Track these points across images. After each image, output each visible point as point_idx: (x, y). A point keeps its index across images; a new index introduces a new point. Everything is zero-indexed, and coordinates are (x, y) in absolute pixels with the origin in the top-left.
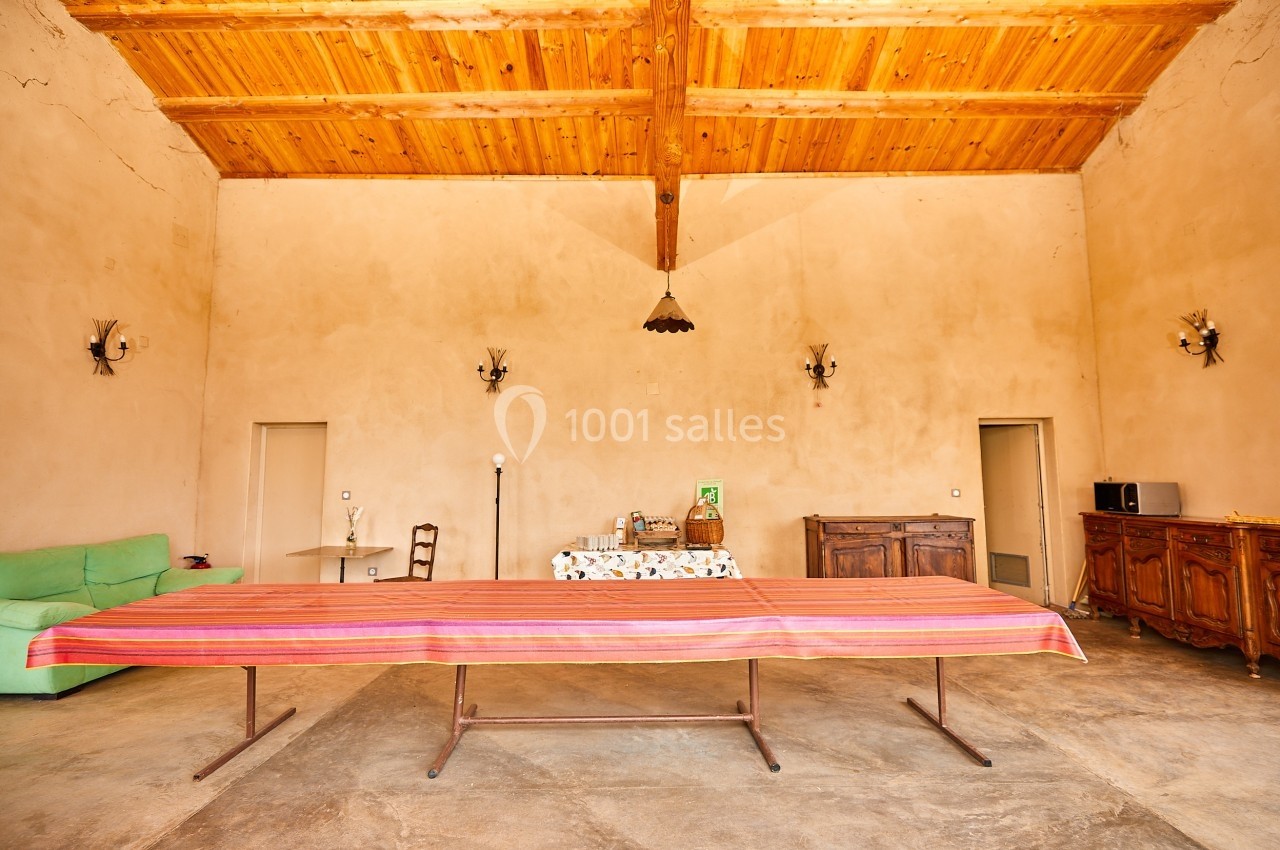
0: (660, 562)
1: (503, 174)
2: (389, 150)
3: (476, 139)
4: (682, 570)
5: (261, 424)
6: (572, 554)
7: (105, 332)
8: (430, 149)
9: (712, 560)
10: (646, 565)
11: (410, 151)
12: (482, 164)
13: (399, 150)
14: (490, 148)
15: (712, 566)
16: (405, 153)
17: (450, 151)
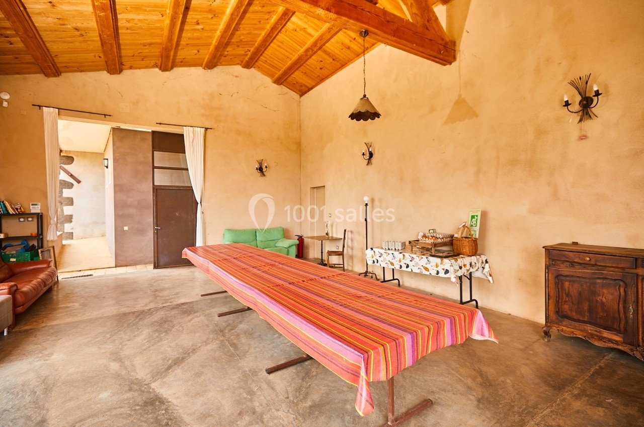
0: (411, 261)
1: (371, 47)
2: (328, 62)
3: (349, 38)
4: (422, 268)
5: (314, 188)
6: (374, 249)
7: (261, 164)
8: (339, 53)
9: (440, 265)
10: (405, 262)
11: (334, 58)
12: (360, 48)
13: (331, 60)
14: (357, 38)
15: (440, 269)
16: (333, 60)
17: (345, 50)
